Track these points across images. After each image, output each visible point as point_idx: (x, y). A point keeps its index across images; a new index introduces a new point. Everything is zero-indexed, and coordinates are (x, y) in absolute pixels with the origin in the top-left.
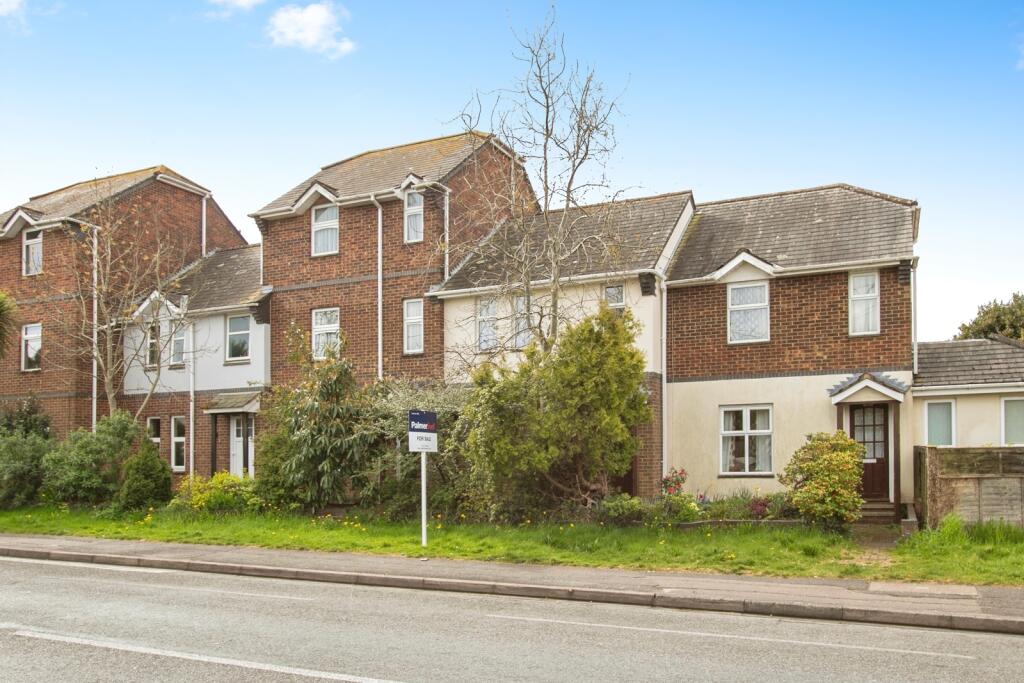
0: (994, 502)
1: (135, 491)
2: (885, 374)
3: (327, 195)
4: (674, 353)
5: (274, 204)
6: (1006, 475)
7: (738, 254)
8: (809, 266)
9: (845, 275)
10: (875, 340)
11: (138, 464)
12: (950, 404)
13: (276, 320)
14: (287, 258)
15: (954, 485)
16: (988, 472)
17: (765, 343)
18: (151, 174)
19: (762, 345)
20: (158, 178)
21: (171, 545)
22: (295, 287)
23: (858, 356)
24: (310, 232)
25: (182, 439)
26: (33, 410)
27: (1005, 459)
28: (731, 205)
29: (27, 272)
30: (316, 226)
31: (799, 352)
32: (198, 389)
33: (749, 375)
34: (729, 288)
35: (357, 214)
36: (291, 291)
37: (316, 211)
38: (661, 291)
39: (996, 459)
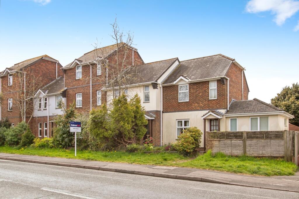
0: (224, 147)
1: (24, 142)
2: (218, 110)
3: (78, 63)
4: (165, 105)
5: (67, 66)
6: (227, 139)
7: (179, 77)
8: (198, 80)
9: (208, 82)
10: (215, 101)
11: (25, 135)
12: (236, 119)
13: (68, 96)
14: (70, 80)
15: (212, 142)
16: (222, 139)
17: (188, 102)
18: (41, 58)
19: (187, 102)
20: (43, 59)
21: (21, 155)
22: (72, 88)
23: (211, 106)
24: (75, 73)
25: (46, 129)
26: (7, 121)
27: (227, 135)
28: (189, 61)
29: (10, 84)
30: (77, 71)
31: (196, 104)
32: (50, 115)
33: (184, 111)
34: (179, 86)
35: (86, 68)
36: (71, 89)
37: (77, 67)
38: (160, 88)
39: (224, 135)
